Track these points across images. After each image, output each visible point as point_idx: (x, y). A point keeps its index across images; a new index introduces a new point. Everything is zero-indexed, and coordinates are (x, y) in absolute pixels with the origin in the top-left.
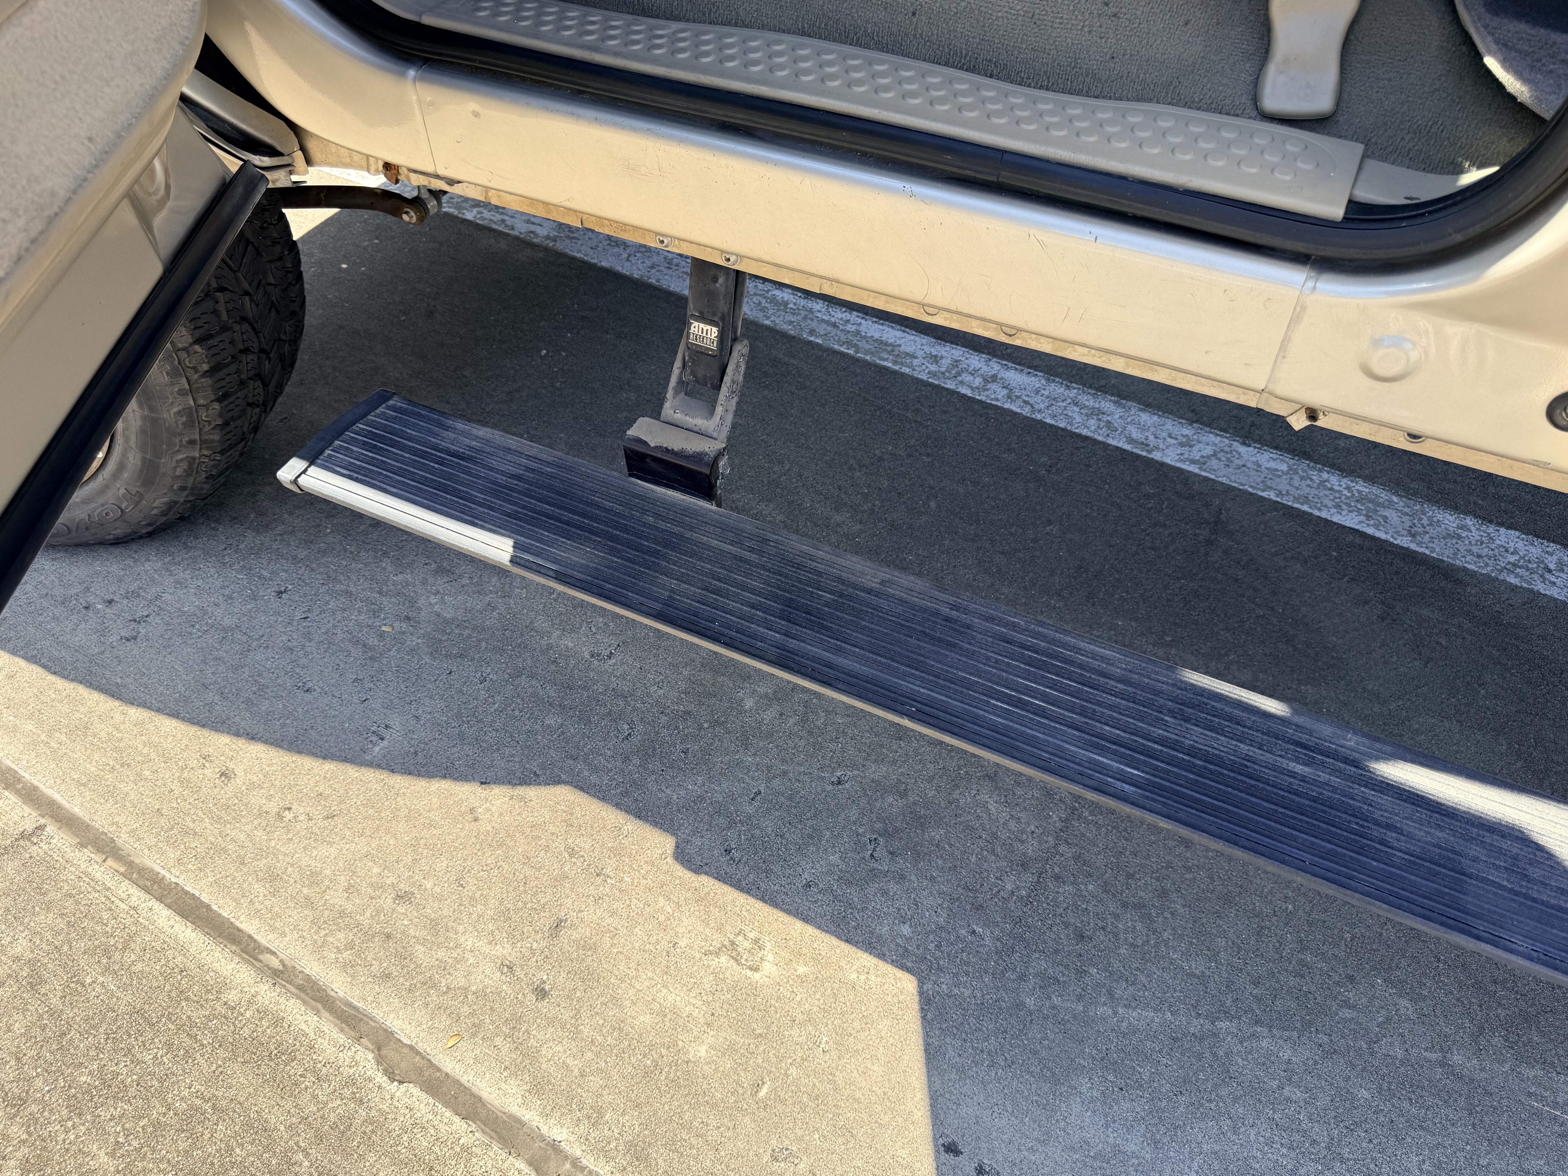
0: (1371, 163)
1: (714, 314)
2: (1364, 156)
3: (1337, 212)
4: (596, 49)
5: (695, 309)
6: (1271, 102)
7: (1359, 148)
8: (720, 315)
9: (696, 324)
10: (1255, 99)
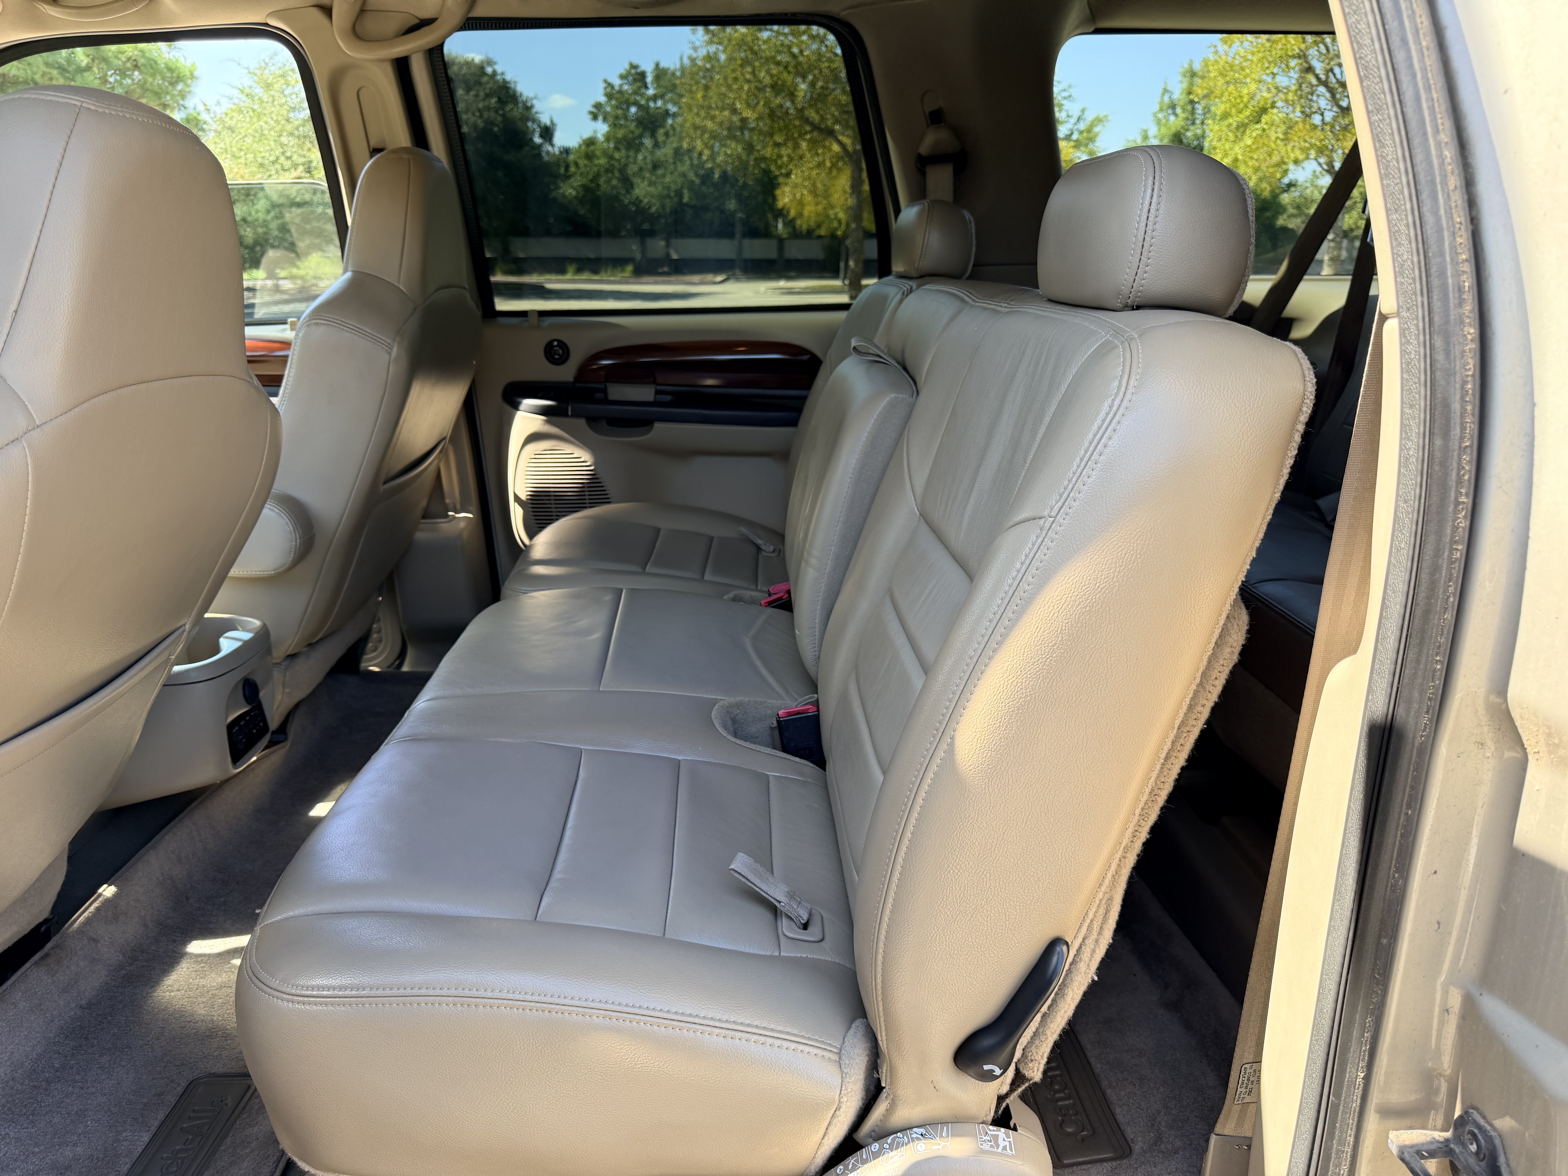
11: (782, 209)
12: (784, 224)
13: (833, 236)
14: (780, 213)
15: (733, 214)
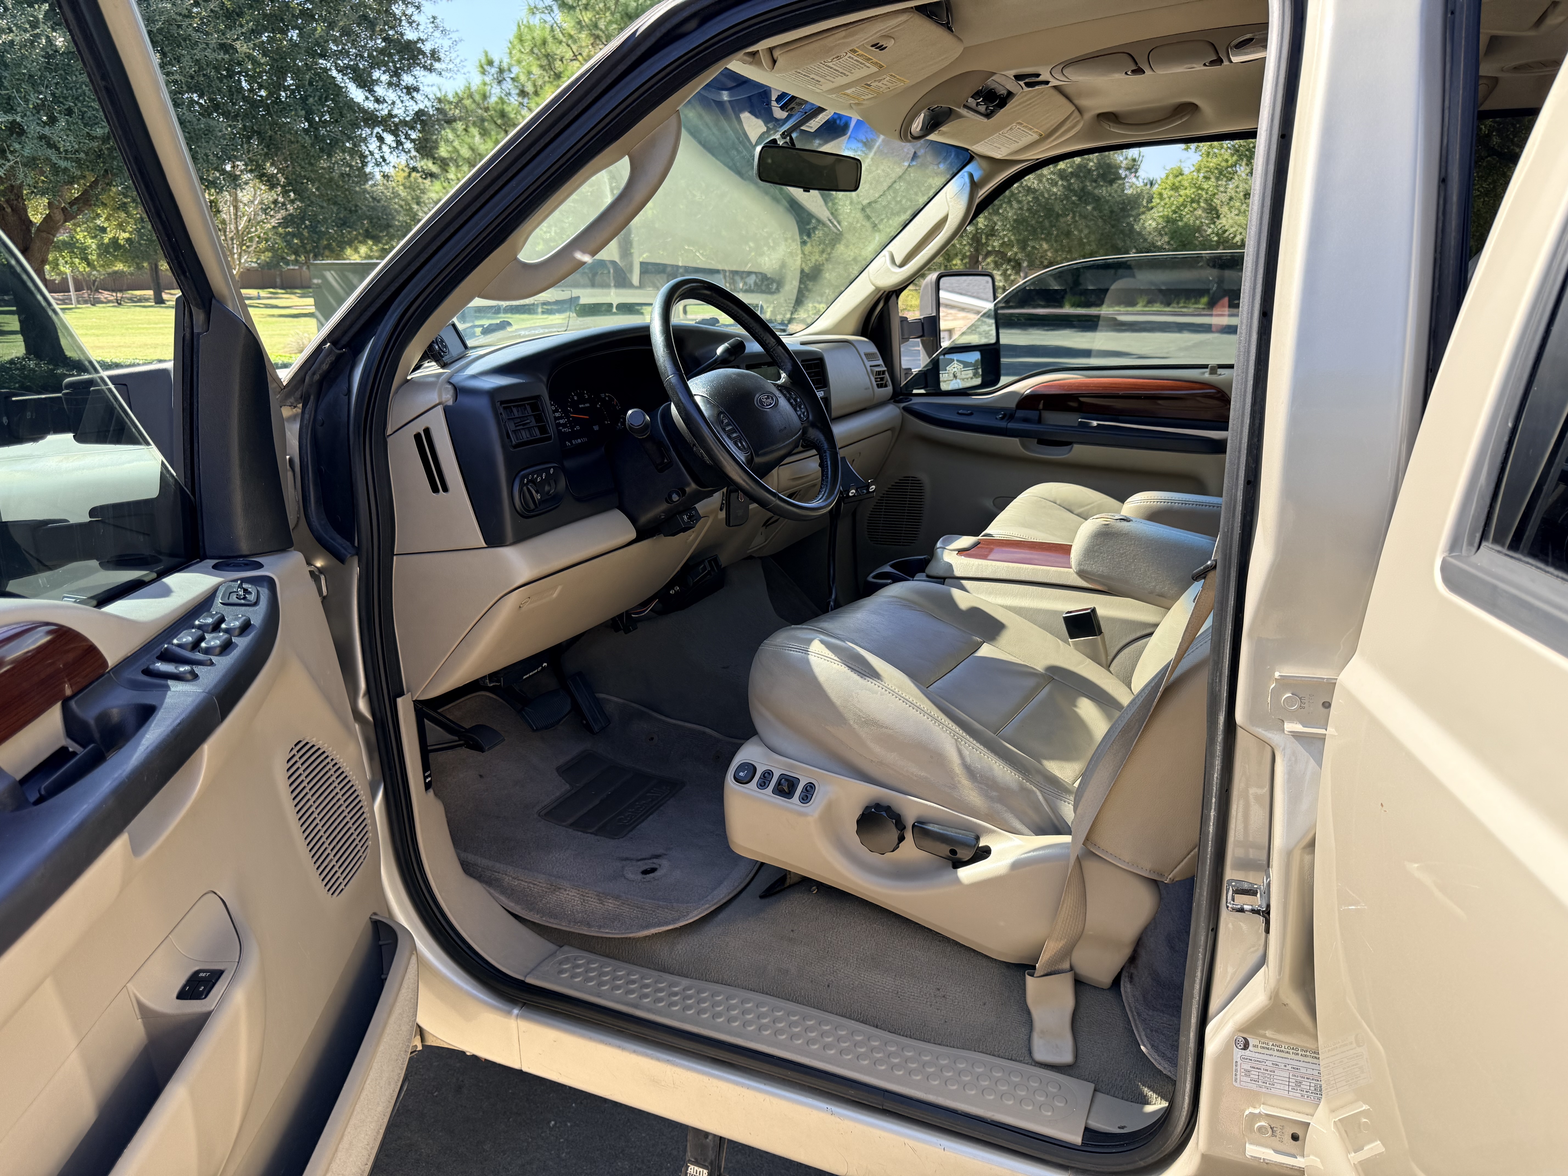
0: (1100, 1096)
1: (705, 1160)
2: (1095, 1090)
3: (1076, 1139)
4: (636, 1006)
5: (692, 1156)
6: (1040, 1054)
7: (1092, 1086)
8: (709, 1161)
9: (692, 1167)
10: (1030, 1052)
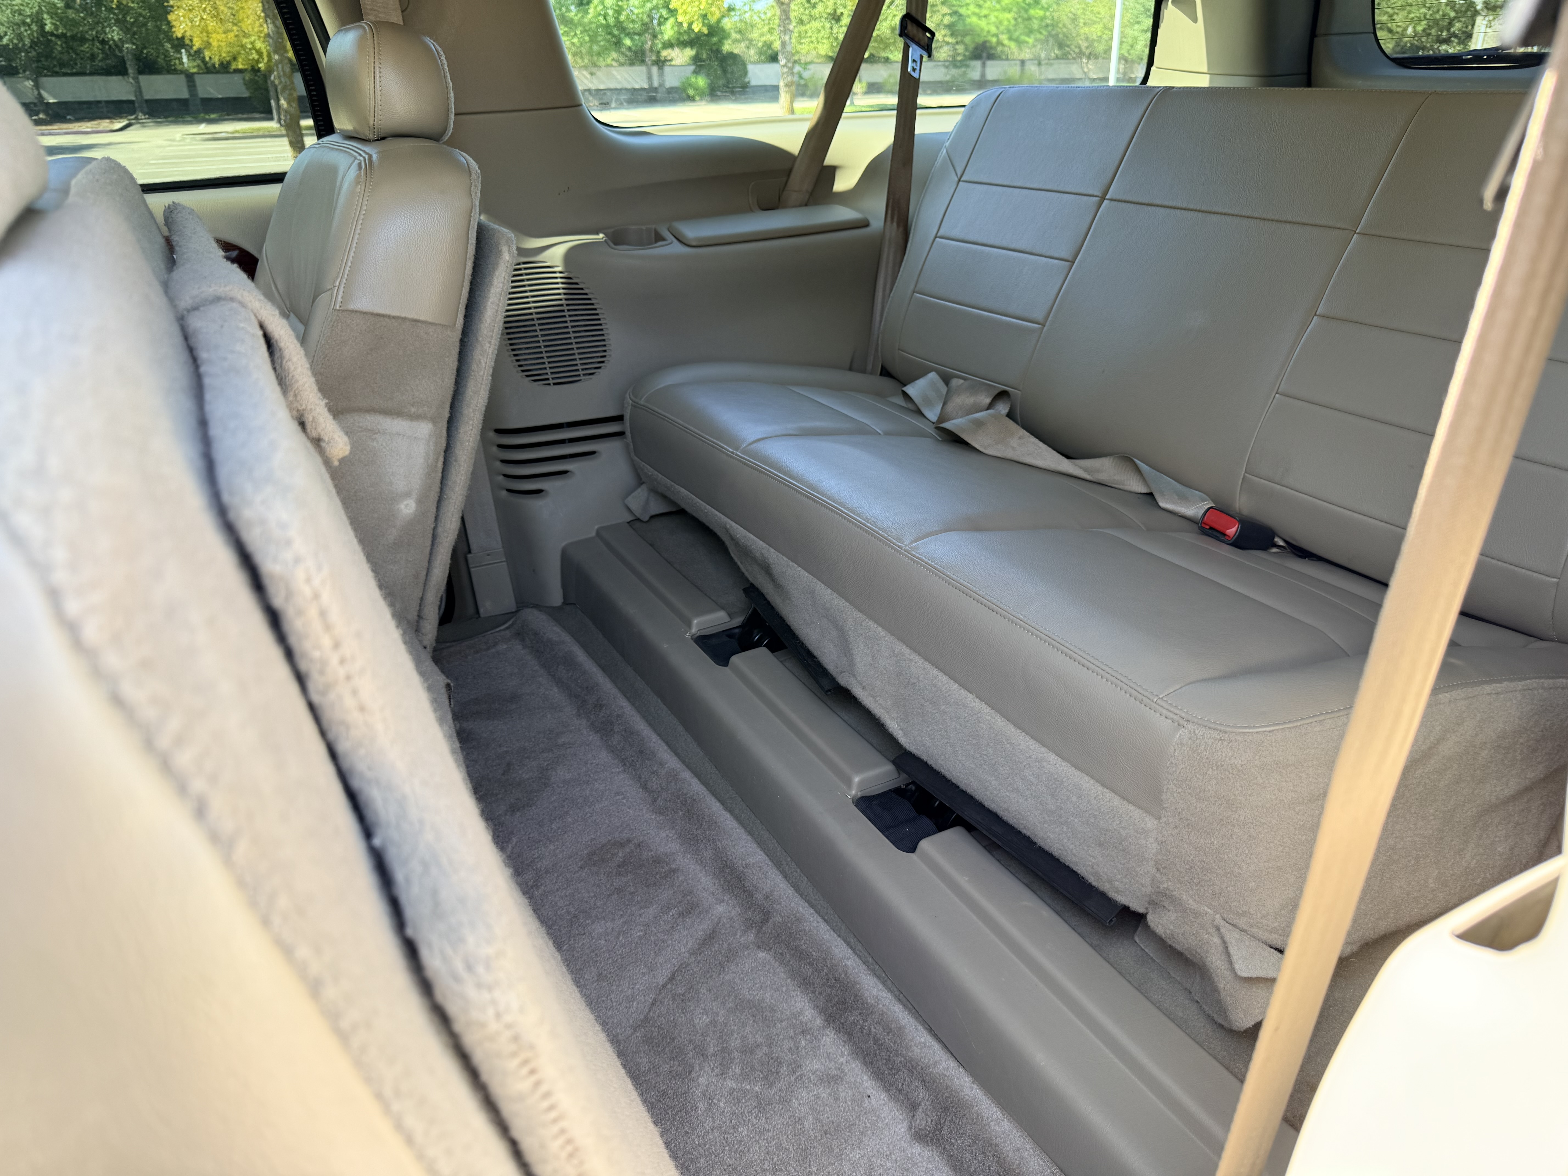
11: (183, 38)
12: (189, 55)
13: (255, 70)
14: (180, 44)
15: (118, 46)
